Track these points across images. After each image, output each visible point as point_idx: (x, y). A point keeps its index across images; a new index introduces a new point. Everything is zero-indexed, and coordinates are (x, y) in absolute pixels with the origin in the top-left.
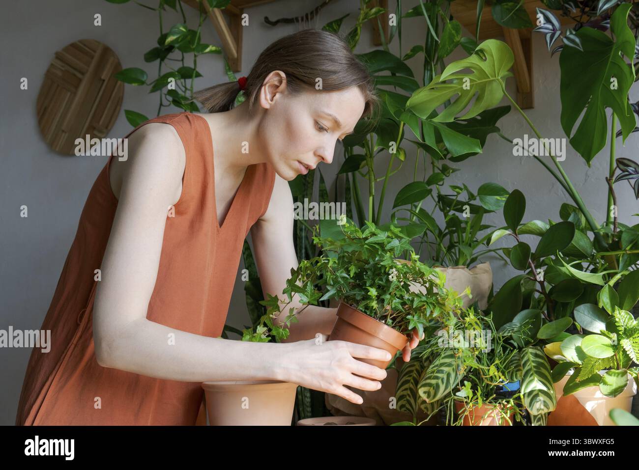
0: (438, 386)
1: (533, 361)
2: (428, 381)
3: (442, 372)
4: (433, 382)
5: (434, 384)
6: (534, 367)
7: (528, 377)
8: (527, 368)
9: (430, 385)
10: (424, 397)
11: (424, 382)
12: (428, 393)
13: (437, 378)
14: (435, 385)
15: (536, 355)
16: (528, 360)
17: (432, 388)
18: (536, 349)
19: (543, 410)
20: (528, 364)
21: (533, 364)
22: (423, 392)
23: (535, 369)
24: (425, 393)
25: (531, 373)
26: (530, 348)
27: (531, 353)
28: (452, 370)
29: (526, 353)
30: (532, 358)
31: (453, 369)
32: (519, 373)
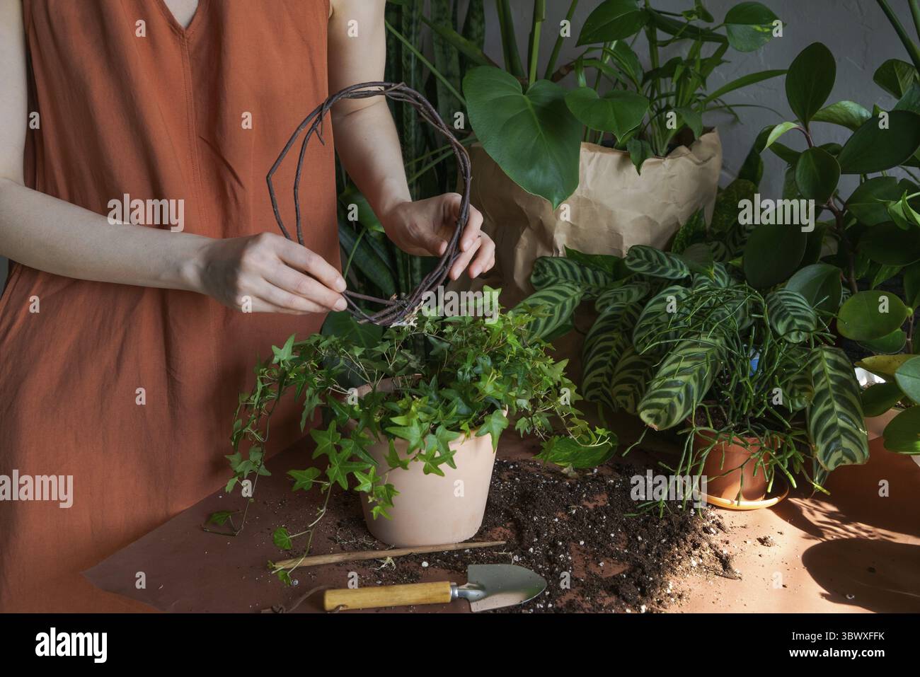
0: (672, 406)
1: (832, 377)
2: (656, 400)
3: (676, 384)
4: (664, 401)
5: (665, 405)
6: (834, 387)
7: (823, 405)
8: (818, 388)
9: (659, 406)
10: (650, 422)
11: (648, 402)
12: (657, 419)
13: (669, 395)
14: (668, 406)
15: (836, 365)
16: (822, 373)
17: (663, 411)
18: (836, 353)
19: (844, 462)
20: (823, 380)
21: (831, 382)
22: (646, 415)
23: (834, 392)
24: (650, 416)
25: (828, 397)
26: (826, 350)
27: (827, 360)
28: (692, 378)
29: (819, 359)
30: (829, 370)
31: (695, 377)
32: (806, 395)
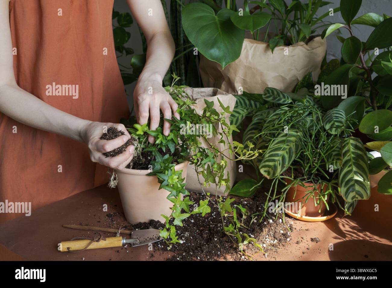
0: (275, 167)
1: (353, 153)
2: (267, 163)
3: (277, 155)
4: (271, 164)
5: (272, 166)
6: (354, 158)
7: (347, 167)
8: (346, 158)
9: (269, 166)
10: (265, 175)
11: (264, 164)
12: (269, 174)
13: (274, 161)
14: (273, 166)
15: (356, 147)
16: (348, 151)
17: (271, 169)
18: (357, 141)
19: (357, 198)
20: (348, 154)
21: (353, 156)
22: (263, 171)
23: (353, 161)
24: (265, 171)
25: (350, 164)
26: (352, 139)
27: (352, 144)
28: (285, 153)
29: (348, 144)
30: (352, 149)
31: (287, 152)
32: (339, 162)
